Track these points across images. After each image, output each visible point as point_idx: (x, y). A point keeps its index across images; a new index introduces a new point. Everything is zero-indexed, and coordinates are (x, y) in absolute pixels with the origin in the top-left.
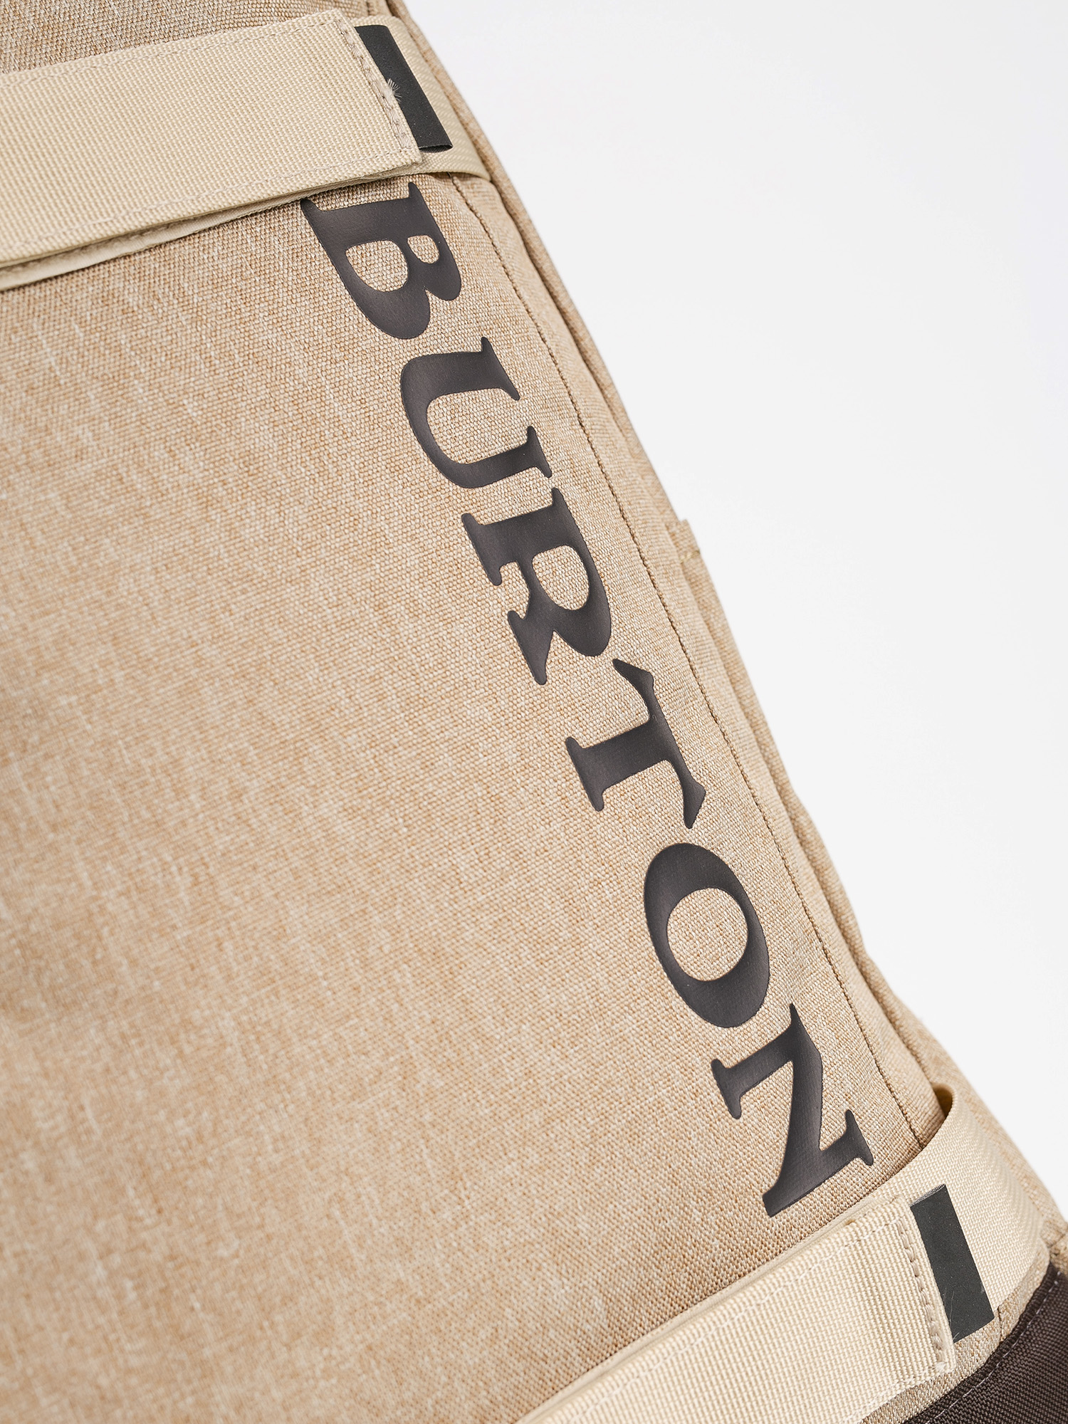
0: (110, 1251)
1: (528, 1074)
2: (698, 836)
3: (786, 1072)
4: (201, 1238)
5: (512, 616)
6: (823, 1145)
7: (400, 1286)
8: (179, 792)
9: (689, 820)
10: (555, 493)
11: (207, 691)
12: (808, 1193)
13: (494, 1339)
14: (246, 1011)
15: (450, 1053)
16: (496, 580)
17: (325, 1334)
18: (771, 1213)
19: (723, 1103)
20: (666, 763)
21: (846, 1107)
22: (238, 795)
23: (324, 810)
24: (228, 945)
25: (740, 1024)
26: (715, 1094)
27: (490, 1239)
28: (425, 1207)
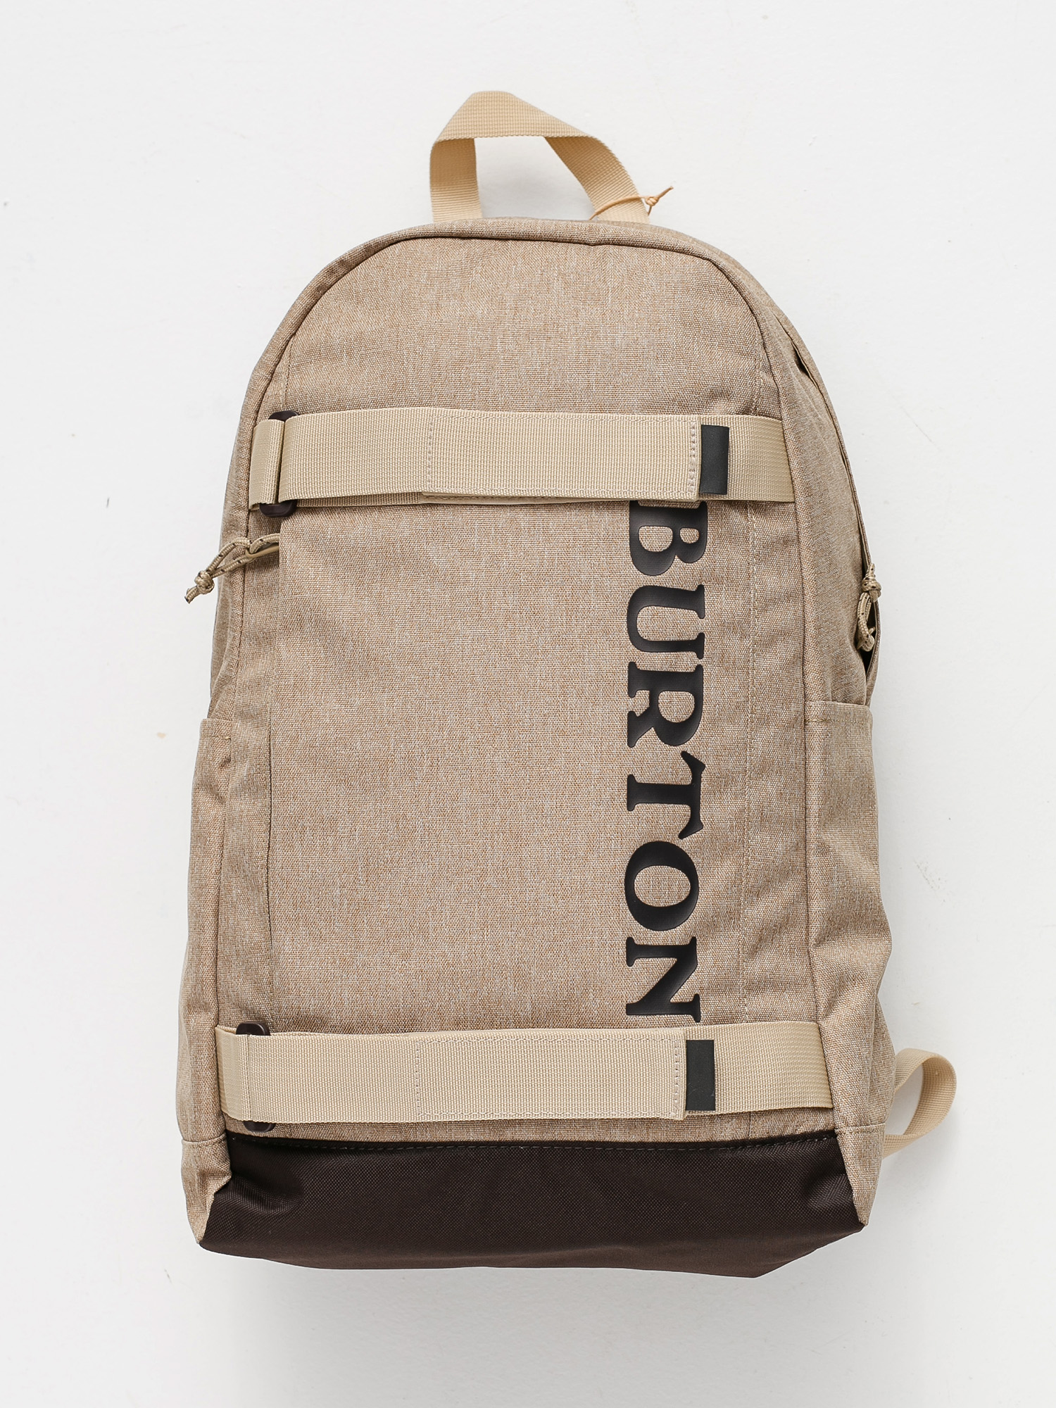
0: (344, 887)
1: (536, 900)
2: (685, 844)
3: (670, 962)
4: (377, 898)
5: (631, 714)
6: (672, 1000)
7: (444, 955)
8: (441, 729)
9: (682, 835)
10: (699, 668)
11: (470, 694)
12: (653, 1015)
13: (474, 994)
14: (428, 822)
15: (505, 876)
16: (631, 693)
17: (406, 957)
18: (628, 1013)
19: (625, 956)
20: (687, 807)
21: (697, 992)
22: (463, 739)
23: (496, 759)
24: (433, 795)
25: (653, 930)
26: (623, 951)
27: (489, 956)
28: (467, 930)
